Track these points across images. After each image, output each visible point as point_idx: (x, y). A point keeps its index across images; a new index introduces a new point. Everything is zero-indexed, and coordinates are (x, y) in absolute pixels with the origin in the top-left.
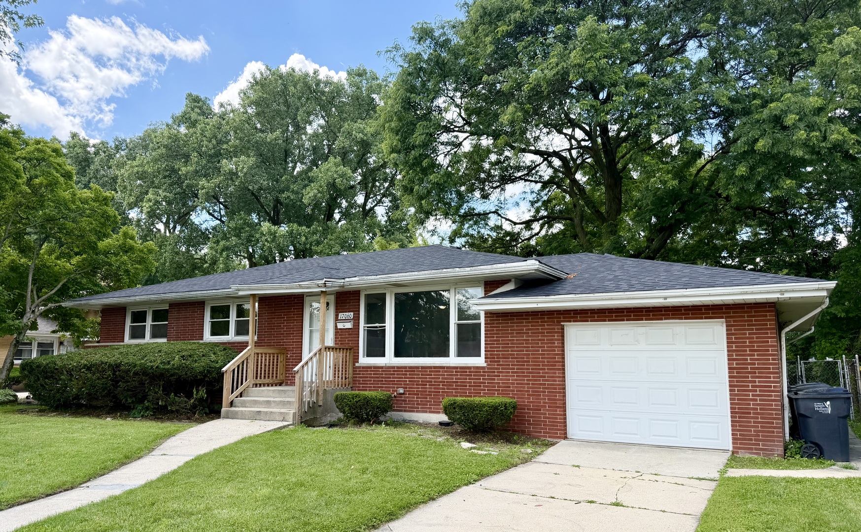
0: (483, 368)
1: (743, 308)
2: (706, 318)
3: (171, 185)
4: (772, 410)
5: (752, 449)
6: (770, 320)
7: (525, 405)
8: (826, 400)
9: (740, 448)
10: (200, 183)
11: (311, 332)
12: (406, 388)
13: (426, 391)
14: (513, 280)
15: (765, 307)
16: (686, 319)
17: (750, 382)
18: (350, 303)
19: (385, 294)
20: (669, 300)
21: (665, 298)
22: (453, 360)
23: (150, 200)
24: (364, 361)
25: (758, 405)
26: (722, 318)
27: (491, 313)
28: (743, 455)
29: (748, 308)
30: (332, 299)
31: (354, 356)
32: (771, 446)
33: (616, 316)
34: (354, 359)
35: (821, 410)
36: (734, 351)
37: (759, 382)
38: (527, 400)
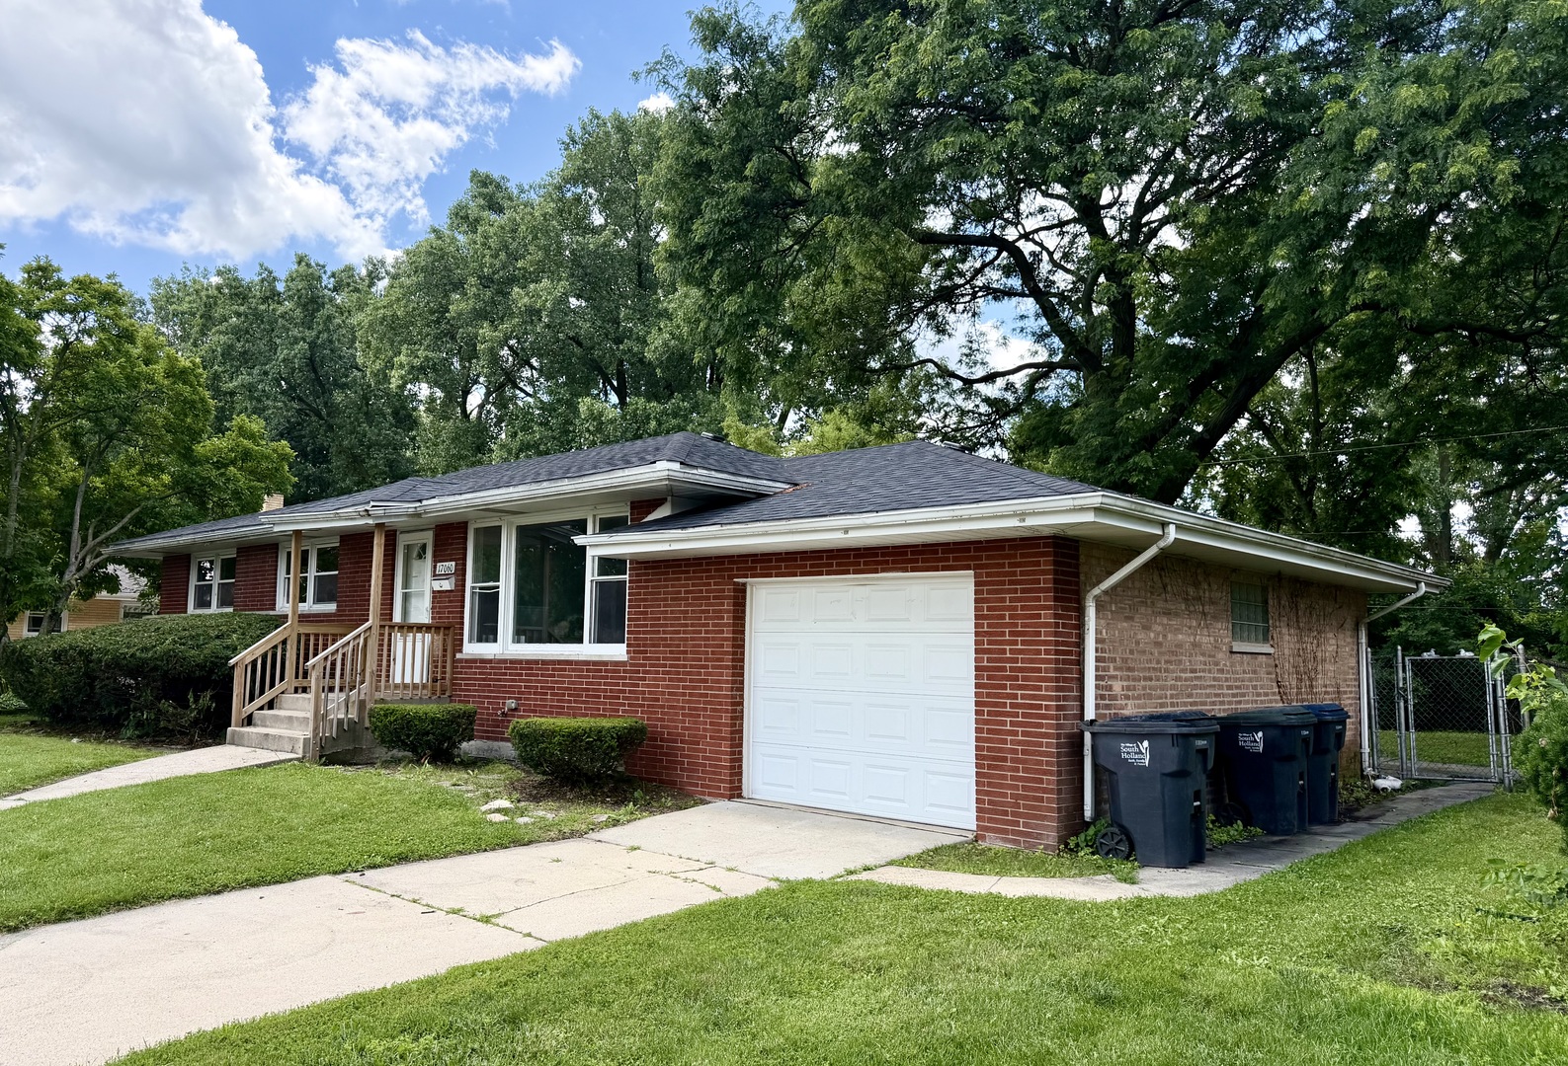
0: (623, 663)
1: (1003, 548)
2: (945, 569)
3: (437, 338)
4: (1041, 754)
5: (1005, 832)
6: (1044, 572)
7: (678, 734)
8: (1141, 737)
9: (987, 829)
10: (481, 331)
11: (406, 597)
12: (520, 699)
13: (545, 706)
14: (669, 498)
15: (1038, 546)
16: (913, 570)
17: (1009, 696)
18: (452, 544)
19: (499, 528)
20: (852, 534)
21: (846, 531)
22: (589, 650)
23: (402, 366)
24: (472, 649)
25: (1019, 743)
26: (968, 568)
27: (638, 562)
28: (994, 843)
29: (1011, 547)
30: (428, 538)
31: (455, 640)
32: (1037, 827)
33: (812, 566)
34: (454, 646)
35: (1132, 758)
36: (987, 633)
37: (1023, 697)
38: (681, 725)
